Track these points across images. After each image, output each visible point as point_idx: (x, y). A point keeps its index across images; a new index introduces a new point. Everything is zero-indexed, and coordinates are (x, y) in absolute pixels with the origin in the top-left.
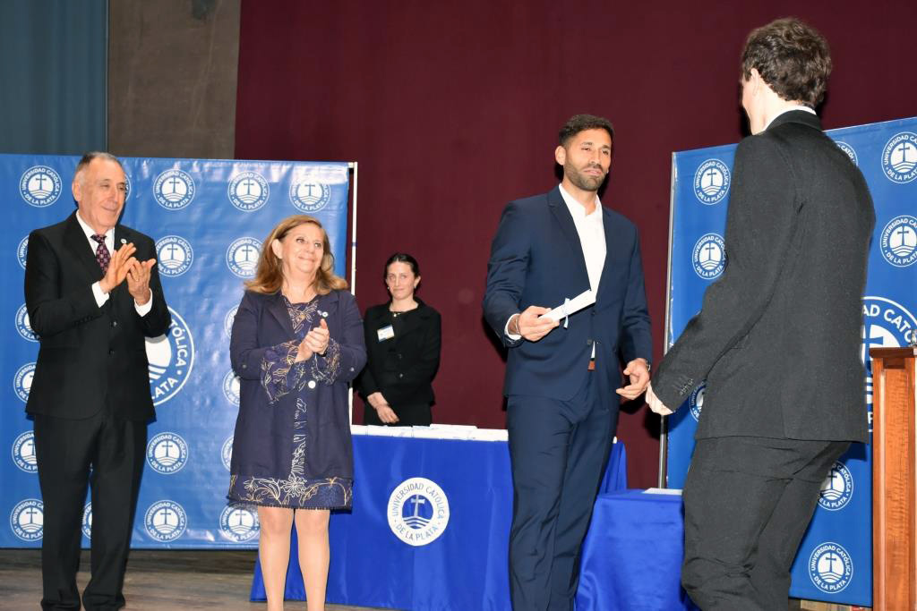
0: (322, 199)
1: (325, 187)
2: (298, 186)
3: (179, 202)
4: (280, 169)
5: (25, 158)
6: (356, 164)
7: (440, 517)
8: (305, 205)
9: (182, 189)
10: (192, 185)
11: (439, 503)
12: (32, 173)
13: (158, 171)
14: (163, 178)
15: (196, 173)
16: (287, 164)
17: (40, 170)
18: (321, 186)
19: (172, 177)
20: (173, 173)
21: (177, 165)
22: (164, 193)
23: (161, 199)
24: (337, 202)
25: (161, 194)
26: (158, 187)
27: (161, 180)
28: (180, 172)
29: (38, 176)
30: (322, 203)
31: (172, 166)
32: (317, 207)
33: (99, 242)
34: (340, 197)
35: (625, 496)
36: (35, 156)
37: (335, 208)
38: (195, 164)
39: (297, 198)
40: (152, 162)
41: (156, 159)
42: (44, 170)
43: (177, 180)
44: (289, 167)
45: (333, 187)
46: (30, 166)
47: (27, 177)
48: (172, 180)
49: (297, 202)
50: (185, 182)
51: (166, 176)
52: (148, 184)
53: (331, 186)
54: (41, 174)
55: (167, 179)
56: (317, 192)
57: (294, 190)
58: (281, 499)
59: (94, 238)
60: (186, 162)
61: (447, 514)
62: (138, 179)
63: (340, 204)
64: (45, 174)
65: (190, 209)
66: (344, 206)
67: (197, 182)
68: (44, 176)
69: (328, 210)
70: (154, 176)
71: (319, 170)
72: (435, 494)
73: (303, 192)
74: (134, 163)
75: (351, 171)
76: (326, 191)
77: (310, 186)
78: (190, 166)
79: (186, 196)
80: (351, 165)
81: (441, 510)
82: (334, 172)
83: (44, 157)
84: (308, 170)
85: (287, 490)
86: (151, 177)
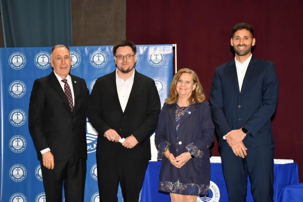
0: (162, 60)
1: (163, 55)
2: (151, 55)
3: (101, 65)
4: (143, 48)
5: (36, 49)
6: (176, 45)
7: (216, 197)
8: (155, 63)
9: (102, 59)
10: (106, 57)
11: (215, 191)
12: (39, 55)
13: (91, 52)
14: (94, 54)
15: (108, 52)
16: (146, 46)
17: (43, 53)
18: (161, 55)
19: (97, 54)
20: (98, 52)
21: (99, 49)
22: (94, 61)
23: (93, 63)
24: (168, 61)
25: (93, 61)
26: (92, 58)
27: (93, 56)
28: (101, 52)
29: (42, 56)
30: (162, 62)
31: (97, 49)
32: (160, 64)
33: (65, 82)
34: (169, 59)
36: (40, 48)
37: (167, 64)
38: (107, 48)
39: (151, 60)
40: (89, 48)
41: (91, 47)
42: (44, 54)
43: (100, 55)
44: (147, 47)
45: (166, 55)
46: (38, 52)
47: (37, 57)
48: (98, 55)
49: (151, 62)
50: (103, 56)
51: (95, 54)
52: (88, 57)
53: (165, 54)
54: (43, 55)
55: (96, 55)
56: (160, 58)
57: (149, 58)
58: (173, 189)
59: (63, 81)
60: (103, 47)
61: (219, 196)
62: (84, 56)
63: (169, 63)
64: (45, 55)
65: (105, 67)
66: (171, 64)
67: (108, 56)
68: (44, 56)
69: (164, 65)
70: (90, 54)
71: (160, 48)
72: (213, 187)
73: (153, 58)
74: (81, 49)
75: (174, 48)
76: (163, 57)
77: (156, 55)
78: (105, 49)
79: (104, 62)
80: (173, 45)
81: (216, 194)
82: (167, 49)
83: (44, 48)
84: (155, 48)
85: (175, 186)
86: (89, 54)
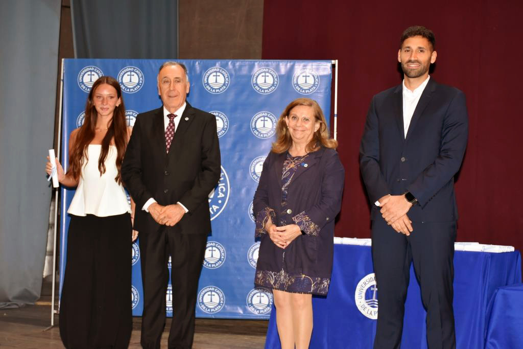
0: (314, 85)
1: (316, 77)
2: (298, 76)
3: (219, 89)
4: (286, 65)
5: (120, 61)
6: (337, 61)
8: (303, 89)
9: (221, 80)
10: (228, 77)
12: (125, 71)
13: (205, 68)
14: (209, 73)
15: (230, 69)
16: (290, 62)
17: (130, 69)
18: (313, 76)
19: (214, 72)
20: (216, 70)
21: (218, 64)
22: (209, 82)
23: (208, 87)
24: (324, 87)
26: (206, 79)
27: (207, 74)
28: (220, 69)
29: (129, 73)
30: (314, 88)
31: (215, 65)
32: (311, 90)
34: (326, 83)
36: (127, 60)
37: (322, 91)
38: (230, 63)
39: (297, 84)
40: (202, 63)
41: (205, 61)
42: (132, 69)
43: (218, 74)
44: (292, 64)
45: (322, 77)
46: (123, 66)
47: (122, 74)
48: (215, 74)
49: (297, 87)
50: (223, 75)
51: (211, 71)
52: (200, 77)
53: (320, 76)
54: (131, 71)
55: (212, 73)
56: (311, 81)
57: (295, 79)
58: (275, 284)
60: (224, 62)
62: (193, 74)
63: (326, 89)
64: (133, 71)
65: (226, 93)
66: (329, 90)
67: (231, 75)
68: (132, 73)
69: (318, 93)
70: (203, 72)
71: (312, 65)
73: (301, 81)
74: (191, 63)
75: (334, 66)
76: (317, 80)
77: (306, 76)
78: (227, 64)
79: (224, 84)
80: (333, 62)
82: (322, 67)
83: (133, 60)
84: (305, 66)
85: (278, 278)
86: (201, 73)
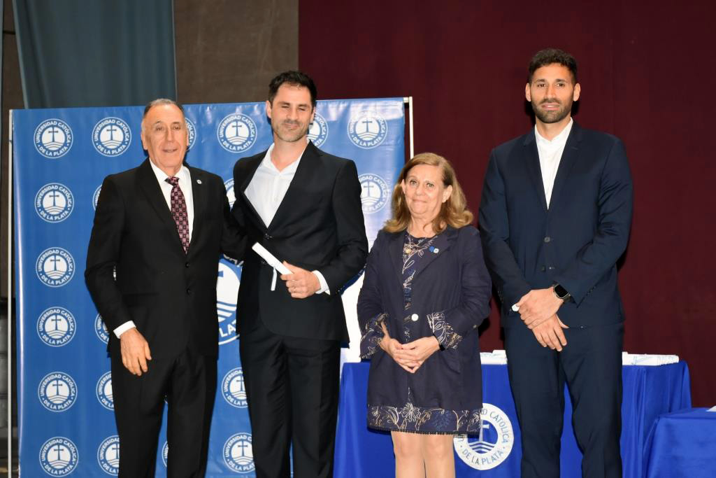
0: (379, 134)
1: (382, 123)
2: (356, 123)
3: (242, 145)
4: (338, 107)
5: (95, 111)
6: (411, 98)
7: (505, 441)
8: (363, 141)
9: (244, 132)
10: (254, 128)
11: (503, 427)
12: (103, 124)
13: (221, 116)
14: (226, 122)
15: (257, 116)
16: (344, 103)
17: (110, 121)
18: (378, 121)
19: (234, 121)
20: (236, 118)
21: (239, 109)
22: (227, 137)
23: (225, 143)
24: (394, 136)
25: (225, 138)
26: (222, 131)
27: (224, 125)
28: (242, 116)
29: (109, 127)
30: (380, 138)
31: (234, 111)
32: (375, 142)
33: (172, 184)
34: (397, 131)
35: (689, 414)
36: (105, 109)
37: (392, 142)
38: (256, 107)
39: (355, 134)
40: (215, 108)
41: (219, 105)
42: (113, 122)
43: (240, 123)
44: (346, 105)
45: (390, 122)
46: (100, 117)
47: (99, 129)
48: (234, 124)
49: (355, 139)
50: (247, 125)
51: (228, 120)
52: (213, 129)
53: (388, 121)
54: (111, 125)
55: (230, 123)
56: (374, 128)
57: (352, 128)
58: (400, 423)
59: (168, 180)
60: (247, 106)
61: (511, 438)
62: (203, 125)
63: (397, 139)
64: (115, 124)
65: (253, 151)
66: (401, 141)
67: (258, 125)
68: (114, 127)
69: (385, 145)
70: (217, 121)
71: (376, 106)
72: (499, 418)
73: (360, 129)
74: (198, 109)
75: (406, 106)
76: (383, 127)
77: (367, 122)
78: (252, 110)
79: (249, 139)
80: (406, 100)
81: (505, 434)
82: (390, 107)
83: (114, 108)
84: (365, 107)
85: (404, 415)
86: (214, 122)
